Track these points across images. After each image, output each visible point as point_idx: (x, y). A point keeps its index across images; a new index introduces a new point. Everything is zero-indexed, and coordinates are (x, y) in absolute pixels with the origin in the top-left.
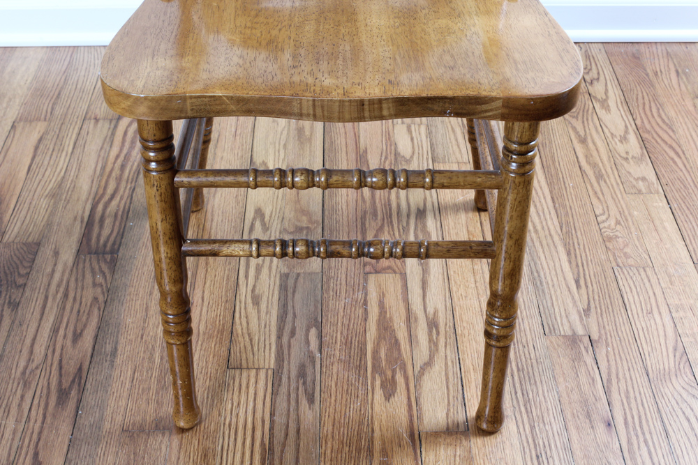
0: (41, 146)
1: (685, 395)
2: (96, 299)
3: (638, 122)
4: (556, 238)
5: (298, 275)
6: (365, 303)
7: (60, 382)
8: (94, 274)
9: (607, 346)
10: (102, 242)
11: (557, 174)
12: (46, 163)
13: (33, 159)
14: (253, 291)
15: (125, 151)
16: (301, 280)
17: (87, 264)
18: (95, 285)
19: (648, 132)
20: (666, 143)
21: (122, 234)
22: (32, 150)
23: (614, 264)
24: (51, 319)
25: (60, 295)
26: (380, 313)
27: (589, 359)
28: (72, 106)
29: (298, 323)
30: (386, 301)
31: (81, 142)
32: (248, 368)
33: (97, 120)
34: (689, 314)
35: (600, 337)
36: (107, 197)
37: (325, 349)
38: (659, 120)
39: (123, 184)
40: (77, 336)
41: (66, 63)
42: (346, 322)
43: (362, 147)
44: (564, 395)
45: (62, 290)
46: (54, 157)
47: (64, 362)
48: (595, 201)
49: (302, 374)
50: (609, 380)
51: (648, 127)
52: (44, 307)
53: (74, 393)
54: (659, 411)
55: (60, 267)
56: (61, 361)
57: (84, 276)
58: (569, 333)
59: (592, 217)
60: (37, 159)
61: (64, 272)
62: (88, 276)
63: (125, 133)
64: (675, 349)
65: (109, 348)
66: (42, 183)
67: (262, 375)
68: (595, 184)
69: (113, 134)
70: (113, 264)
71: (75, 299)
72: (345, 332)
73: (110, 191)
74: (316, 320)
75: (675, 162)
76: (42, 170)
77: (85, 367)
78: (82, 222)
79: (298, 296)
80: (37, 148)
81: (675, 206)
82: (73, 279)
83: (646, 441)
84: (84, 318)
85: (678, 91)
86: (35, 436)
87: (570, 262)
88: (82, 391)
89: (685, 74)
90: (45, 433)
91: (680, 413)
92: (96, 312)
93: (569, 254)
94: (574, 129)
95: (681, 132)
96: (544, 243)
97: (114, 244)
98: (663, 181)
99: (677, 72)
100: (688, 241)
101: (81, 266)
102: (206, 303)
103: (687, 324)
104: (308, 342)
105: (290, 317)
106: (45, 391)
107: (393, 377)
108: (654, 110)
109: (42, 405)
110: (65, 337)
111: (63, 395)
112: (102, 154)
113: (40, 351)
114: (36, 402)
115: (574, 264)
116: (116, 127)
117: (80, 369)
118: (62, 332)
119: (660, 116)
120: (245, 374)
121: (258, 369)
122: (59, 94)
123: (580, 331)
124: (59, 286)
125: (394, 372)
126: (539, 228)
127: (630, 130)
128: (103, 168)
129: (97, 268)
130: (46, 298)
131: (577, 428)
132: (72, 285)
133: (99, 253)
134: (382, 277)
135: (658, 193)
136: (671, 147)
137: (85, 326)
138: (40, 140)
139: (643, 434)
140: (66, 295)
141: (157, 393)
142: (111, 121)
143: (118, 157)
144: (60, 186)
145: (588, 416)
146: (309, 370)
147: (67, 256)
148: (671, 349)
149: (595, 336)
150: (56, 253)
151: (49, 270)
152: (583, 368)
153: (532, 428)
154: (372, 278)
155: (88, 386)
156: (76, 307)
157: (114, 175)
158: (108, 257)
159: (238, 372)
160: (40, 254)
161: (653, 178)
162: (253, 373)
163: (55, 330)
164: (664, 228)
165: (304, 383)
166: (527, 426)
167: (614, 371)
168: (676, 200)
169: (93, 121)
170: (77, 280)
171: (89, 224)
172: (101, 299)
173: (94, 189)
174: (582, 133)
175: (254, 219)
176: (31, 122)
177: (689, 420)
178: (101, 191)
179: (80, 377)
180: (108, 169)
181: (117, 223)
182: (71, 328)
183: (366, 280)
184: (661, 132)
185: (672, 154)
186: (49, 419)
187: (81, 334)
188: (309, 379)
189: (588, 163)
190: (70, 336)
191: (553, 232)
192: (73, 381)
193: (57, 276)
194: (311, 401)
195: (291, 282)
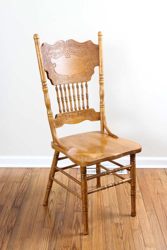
0: (4, 187)
1: (139, 233)
2: (16, 215)
3: (140, 185)
4: (117, 206)
5: (60, 212)
6: (73, 217)
7: (8, 229)
8: (15, 211)
9: (124, 225)
10: (17, 205)
11: (119, 194)
12: (5, 190)
13: (2, 190)
14: (50, 214)
15: (23, 189)
16: (60, 213)
17: (14, 209)
18: (15, 213)
19: (142, 186)
20: (145, 188)
21: (22, 204)
22: (2, 188)
23: (129, 211)
24: (6, 219)
25: (8, 215)
26: (76, 219)
27: (120, 227)
28: (11, 180)
29: (58, 220)
30: (78, 217)
31: (13, 187)
32: (47, 228)
33: (17, 182)
34: (143, 220)
35: (123, 223)
36: (18, 197)
37: (64, 225)
38: (145, 184)
39: (22, 195)
40: (11, 222)
41: (10, 171)
42: (69, 220)
43: (76, 189)
44: (113, 233)
45: (8, 214)
46: (7, 189)
47: (9, 226)
48: (127, 199)
49: (59, 229)
50: (123, 231)
51: (142, 185)
52: (4, 216)
53: (11, 231)
54: (133, 236)
55: (8, 210)
56: (8, 226)
57: (13, 211)
58: (116, 223)
59: (126, 202)
60: (3, 190)
61: (9, 211)
62: (14, 211)
63: (23, 185)
64: (138, 226)
65: (18, 224)
66: (4, 194)
67: (50, 229)
68: (128, 196)
69: (20, 185)
70: (20, 210)
71: (11, 215)
72: (68, 222)
73: (19, 196)
74: (62, 220)
75: (146, 192)
76: (4, 192)
77: (13, 227)
78: (13, 201)
79: (59, 216)
80: (3, 188)
81: (144, 200)
82: (11, 212)
83: (129, 241)
84: (13, 219)
85: (150, 178)
86: (2, 238)
87: (119, 210)
88: (12, 231)
89: (153, 175)
90: (5, 238)
91: (137, 236)
92: (16, 218)
93: (119, 209)
94: (125, 186)
95: (149, 186)
96: (114, 207)
97: (20, 206)
98: (143, 196)
99: (151, 175)
100: (146, 207)
101: (12, 209)
102: (39, 217)
103: (142, 221)
104: (60, 223)
105: (57, 219)
106: (4, 231)
107: (78, 230)
108: (144, 182)
109: (4, 233)
110: (9, 222)
111: (8, 232)
112: (18, 189)
113: (3, 224)
114: (3, 232)
115: (120, 211)
116: (21, 184)
117: (12, 227)
118: (8, 221)
119: (145, 183)
120: (46, 229)
121: (49, 228)
122: (8, 177)
123: (119, 222)
124: (8, 213)
125: (78, 229)
126: (113, 204)
127: (138, 186)
128: (18, 192)
129: (16, 210)
130: (5, 215)
131: (115, 238)
132: (11, 213)
133: (16, 207)
134: (78, 213)
135: (141, 198)
136: (146, 189)
137: (13, 220)
138: (4, 186)
139: (128, 240)
140: (9, 215)
141: (28, 231)
142: (20, 183)
143: (21, 190)
144: (8, 195)
145: (118, 237)
146: (60, 228)
147: (10, 208)
148: (137, 226)
149: (122, 223)
150: (7, 207)
151: (6, 210)
152: (118, 229)
153: (105, 238)
154: (75, 213)
155: (14, 230)
156: (11, 217)
157: (20, 193)
158: (19, 208)
159: (45, 228)
160: (4, 207)
161: (141, 195)
162: (48, 228)
163: (7, 221)
164: (141, 204)
165: (59, 230)
166: (104, 238)
167: (125, 229)
168: (145, 199)
169: (16, 183)
170: (12, 212)
171: (14, 202)
172: (17, 215)
173: (16, 196)
174: (127, 187)
175: (51, 202)
176: (2, 183)
177: (138, 237)
178: (17, 196)
179: (12, 229)
180: (19, 192)
181: (21, 202)
182: (10, 220)
183: (74, 213)
184: (145, 186)
185: (146, 191)
186: (5, 235)
187: (12, 221)
188: (60, 230)
189: (127, 192)
190: (10, 222)
191: (116, 205)
192: (10, 229)
193: (7, 211)
194: (60, 233)
195: (58, 213)
